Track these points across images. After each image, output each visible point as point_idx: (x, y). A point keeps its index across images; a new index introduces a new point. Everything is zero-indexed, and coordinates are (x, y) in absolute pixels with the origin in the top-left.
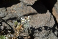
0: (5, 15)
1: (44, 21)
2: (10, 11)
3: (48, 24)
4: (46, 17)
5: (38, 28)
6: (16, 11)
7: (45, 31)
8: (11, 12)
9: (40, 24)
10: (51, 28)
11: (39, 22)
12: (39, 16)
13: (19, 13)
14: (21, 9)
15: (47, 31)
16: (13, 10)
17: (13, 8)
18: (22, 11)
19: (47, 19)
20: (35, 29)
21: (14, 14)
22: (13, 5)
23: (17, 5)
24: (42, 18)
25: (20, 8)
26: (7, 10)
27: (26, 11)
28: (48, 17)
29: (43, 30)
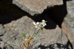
0: (3, 33)
1: (54, 37)
2: (9, 28)
3: (60, 41)
4: (57, 33)
5: (48, 45)
6: (17, 28)
8: (10, 30)
9: (50, 40)
10: (65, 45)
11: (49, 39)
13: (21, 30)
14: (24, 25)
16: (12, 27)
17: (13, 24)
18: (25, 27)
19: (58, 35)
20: (45, 47)
21: (14, 32)
22: (13, 22)
23: (17, 21)
24: (51, 34)
25: (21, 24)
26: (4, 27)
27: (30, 27)
28: (59, 32)
29: (55, 47)
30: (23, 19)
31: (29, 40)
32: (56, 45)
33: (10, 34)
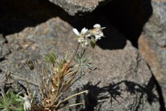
0: (4, 54)
1: (120, 66)
6: (35, 45)
7: (129, 93)
8: (21, 48)
9: (112, 75)
10: (144, 87)
11: (107, 71)
12: (105, 57)
14: (52, 38)
15: (135, 96)
16: (25, 41)
19: (130, 63)
20: (98, 88)
21: (30, 54)
23: (37, 28)
24: (113, 60)
26: (6, 42)
27: (66, 43)
28: (131, 57)
29: (122, 90)
30: (50, 24)
31: (62, 70)
32: (123, 86)
33: (20, 58)
